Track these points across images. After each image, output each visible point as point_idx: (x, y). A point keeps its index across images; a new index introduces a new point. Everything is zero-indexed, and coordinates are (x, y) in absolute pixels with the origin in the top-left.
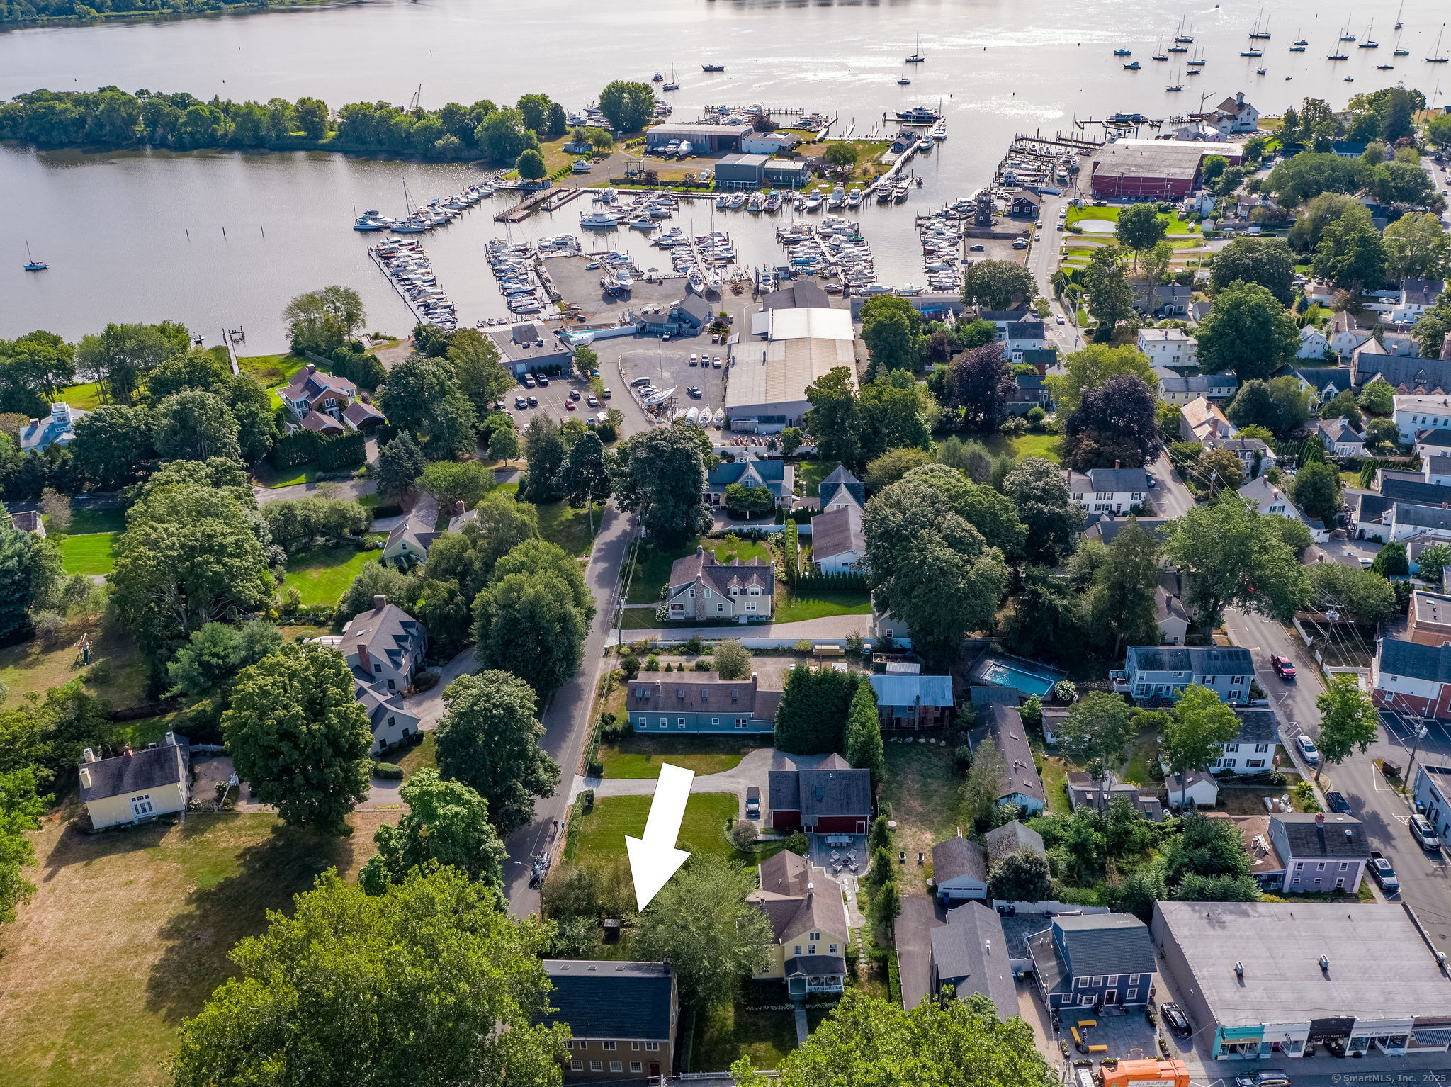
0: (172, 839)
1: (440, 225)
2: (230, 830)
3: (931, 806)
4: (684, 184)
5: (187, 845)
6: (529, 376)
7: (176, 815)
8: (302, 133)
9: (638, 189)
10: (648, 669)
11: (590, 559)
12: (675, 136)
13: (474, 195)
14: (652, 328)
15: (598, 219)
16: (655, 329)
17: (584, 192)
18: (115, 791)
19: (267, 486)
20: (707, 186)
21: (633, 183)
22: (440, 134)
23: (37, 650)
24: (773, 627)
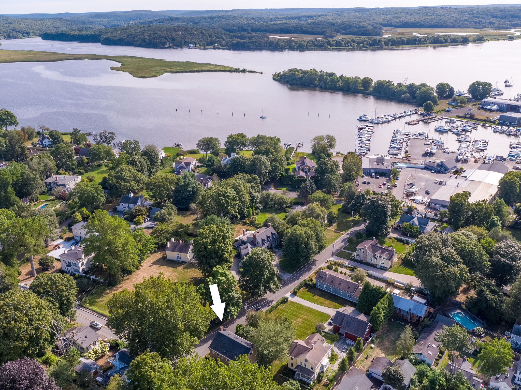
0: (180, 268)
1: (386, 122)
2: (194, 271)
3: (392, 347)
4: (484, 121)
5: (182, 271)
6: (374, 174)
7: (185, 262)
8: (362, 88)
9: (466, 120)
10: (334, 270)
11: (345, 233)
12: (492, 103)
13: (404, 114)
14: (430, 168)
15: (441, 128)
16: (431, 168)
17: (445, 118)
18: (173, 250)
19: (275, 188)
20: (494, 123)
21: (465, 118)
22: (405, 93)
23: (189, 213)
24: (387, 272)
